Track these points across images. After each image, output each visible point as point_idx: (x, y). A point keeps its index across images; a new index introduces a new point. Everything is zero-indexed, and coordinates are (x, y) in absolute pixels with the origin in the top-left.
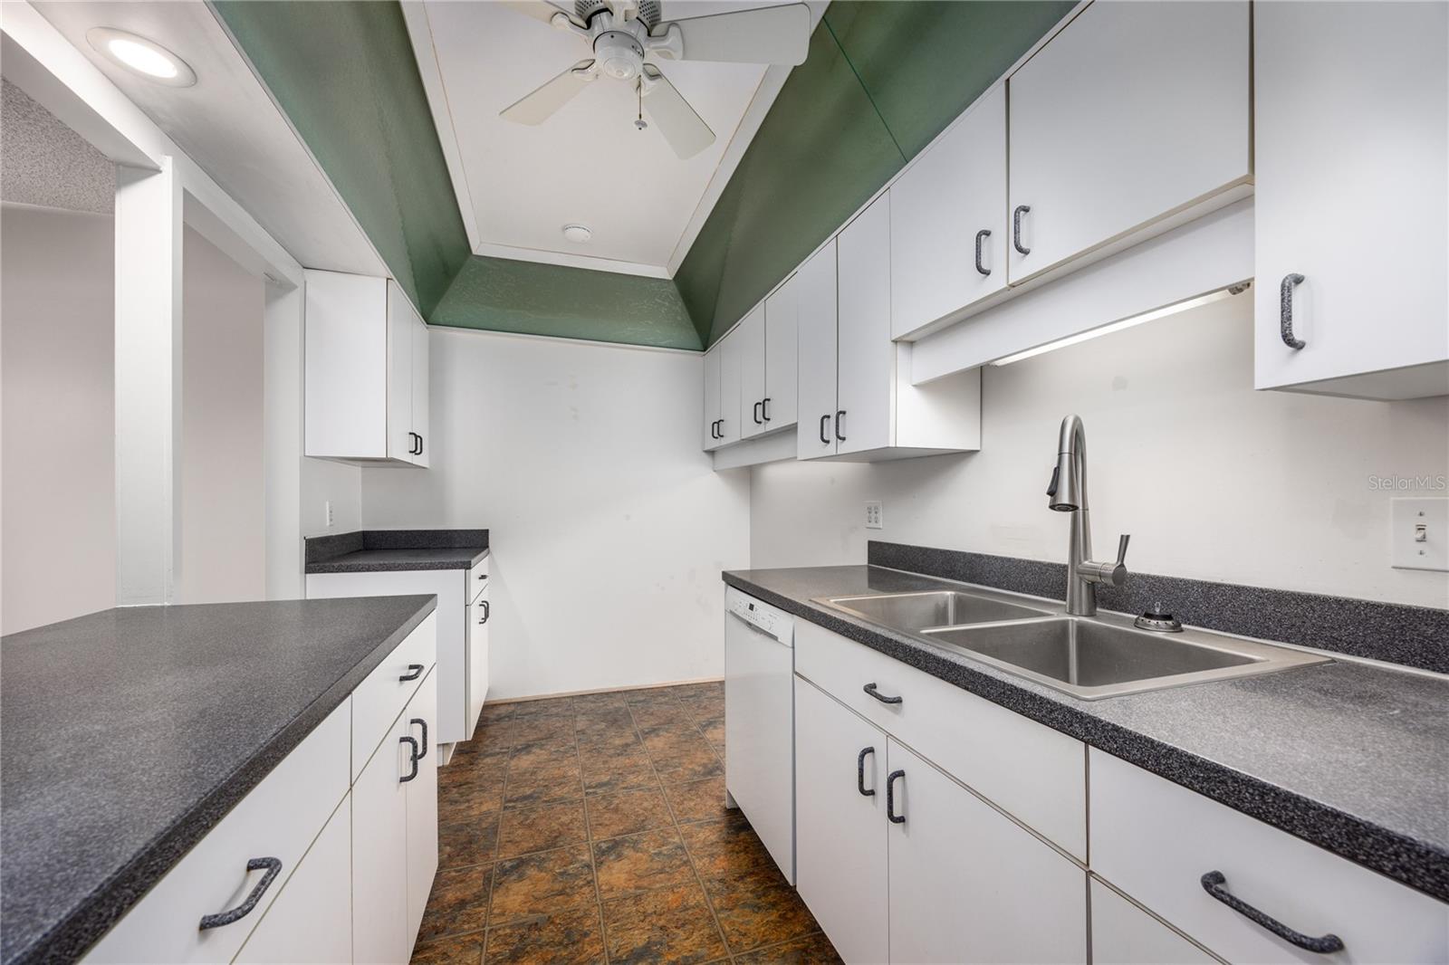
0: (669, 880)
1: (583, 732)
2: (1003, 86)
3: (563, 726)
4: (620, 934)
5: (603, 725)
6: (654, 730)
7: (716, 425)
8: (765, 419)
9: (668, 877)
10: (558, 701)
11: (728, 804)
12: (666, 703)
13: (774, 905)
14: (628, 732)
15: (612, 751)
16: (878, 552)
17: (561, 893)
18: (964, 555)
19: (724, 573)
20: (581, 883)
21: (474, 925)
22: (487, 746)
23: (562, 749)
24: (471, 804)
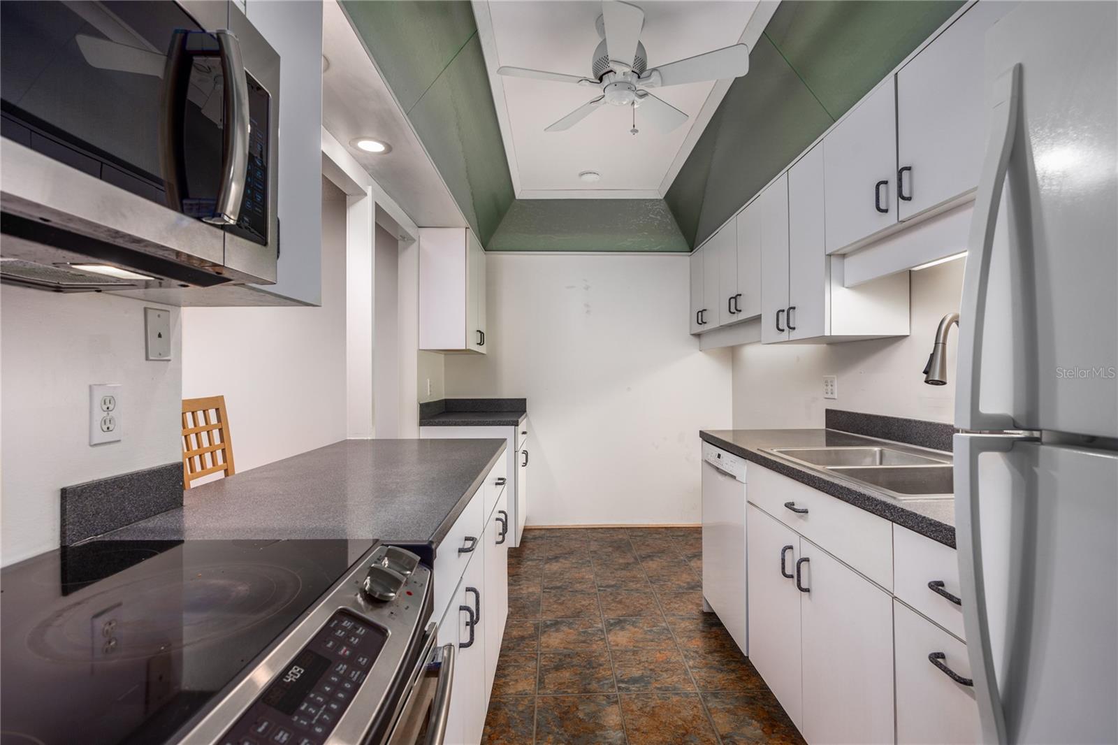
0: (658, 646)
1: (595, 552)
2: (893, 78)
3: (581, 547)
4: (623, 668)
5: (610, 549)
6: (650, 556)
7: (700, 314)
8: (737, 310)
9: (656, 644)
10: (576, 530)
11: (706, 609)
12: (660, 539)
13: (733, 671)
14: (629, 555)
15: (617, 567)
16: (834, 418)
17: (584, 642)
18: (898, 420)
19: (701, 432)
20: (596, 639)
21: (531, 649)
22: (528, 554)
23: (580, 561)
24: (522, 587)
